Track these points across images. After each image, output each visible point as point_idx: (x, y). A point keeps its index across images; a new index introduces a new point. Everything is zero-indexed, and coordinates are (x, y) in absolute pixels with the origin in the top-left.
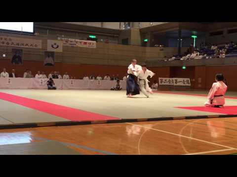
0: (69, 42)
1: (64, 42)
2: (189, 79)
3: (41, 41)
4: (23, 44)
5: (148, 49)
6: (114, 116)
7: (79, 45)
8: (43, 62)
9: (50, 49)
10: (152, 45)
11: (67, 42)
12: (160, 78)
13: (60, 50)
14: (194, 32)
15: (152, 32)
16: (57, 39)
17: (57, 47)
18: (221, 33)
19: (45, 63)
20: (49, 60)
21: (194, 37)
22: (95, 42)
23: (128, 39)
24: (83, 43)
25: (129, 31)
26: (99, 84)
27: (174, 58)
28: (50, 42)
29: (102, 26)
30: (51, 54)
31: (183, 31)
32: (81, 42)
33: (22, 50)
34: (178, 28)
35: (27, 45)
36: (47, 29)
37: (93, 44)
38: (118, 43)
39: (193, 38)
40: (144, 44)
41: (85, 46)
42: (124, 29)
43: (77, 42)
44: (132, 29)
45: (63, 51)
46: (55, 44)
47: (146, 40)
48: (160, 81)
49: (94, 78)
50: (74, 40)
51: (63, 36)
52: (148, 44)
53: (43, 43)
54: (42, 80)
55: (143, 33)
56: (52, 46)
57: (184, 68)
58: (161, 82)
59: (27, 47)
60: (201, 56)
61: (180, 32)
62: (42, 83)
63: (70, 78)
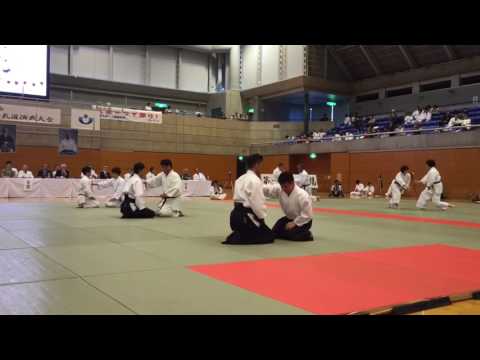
0: (114, 114)
1: (104, 113)
2: (315, 176)
3: (59, 111)
4: (25, 117)
5: (255, 125)
7: (130, 118)
8: (57, 148)
9: (75, 125)
10: (263, 118)
11: (109, 112)
12: (263, 176)
13: (95, 127)
14: (332, 96)
15: (260, 97)
16: (91, 108)
18: (376, 97)
20: (69, 144)
21: (332, 104)
22: (160, 113)
23: (220, 109)
24: (137, 115)
25: (223, 95)
28: (76, 113)
29: (177, 86)
30: (73, 134)
31: (312, 94)
32: (134, 114)
34: (302, 89)
35: (32, 118)
36: (70, 91)
37: (157, 116)
39: (330, 107)
41: (142, 120)
42: (214, 92)
43: (127, 113)
44: (228, 92)
45: (101, 128)
46: (86, 116)
47: (252, 111)
50: (120, 109)
51: (100, 102)
52: (255, 117)
53: (62, 115)
55: (246, 98)
56: (80, 120)
57: (313, 156)
58: (266, 182)
59: (32, 121)
61: (307, 96)
62: (28, 187)
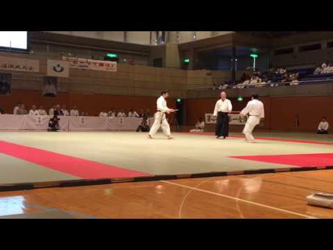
0: (79, 64)
1: (72, 63)
3: (38, 61)
4: (12, 66)
5: (190, 73)
6: (143, 171)
7: (92, 67)
8: (41, 91)
9: (51, 73)
10: (197, 67)
11: (75, 62)
12: (206, 115)
13: (65, 74)
14: (254, 50)
15: (195, 49)
16: (61, 59)
17: (62, 70)
18: (290, 51)
19: (44, 93)
20: (51, 89)
21: (254, 56)
22: (115, 63)
23: (161, 59)
24: (98, 65)
25: (164, 47)
26: (121, 122)
27: (226, 85)
28: (51, 63)
29: (125, 40)
30: (53, 80)
31: (238, 48)
32: (95, 64)
33: (10, 74)
34: (232, 44)
35: (18, 67)
36: (46, 44)
37: (113, 65)
38: (148, 65)
39: (253, 58)
40: (184, 66)
41: (101, 69)
42: (156, 44)
43: (89, 63)
44: (168, 45)
45: (71, 75)
46: (59, 66)
47: (187, 61)
48: (207, 118)
49: (113, 114)
50: (85, 60)
51: (70, 54)
52: (190, 66)
53: (40, 64)
54: (39, 118)
55: (184, 50)
56: (54, 69)
57: (240, 99)
58: (209, 120)
59: (18, 69)
60: (264, 83)
61: (234, 49)
62: (39, 122)
63: (80, 115)
